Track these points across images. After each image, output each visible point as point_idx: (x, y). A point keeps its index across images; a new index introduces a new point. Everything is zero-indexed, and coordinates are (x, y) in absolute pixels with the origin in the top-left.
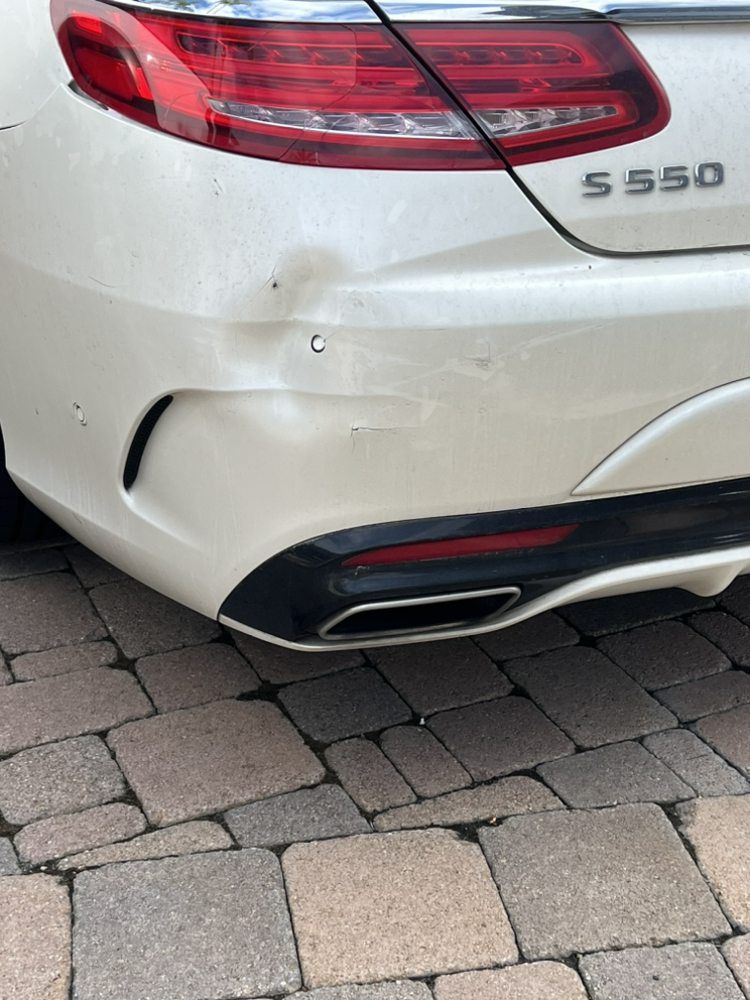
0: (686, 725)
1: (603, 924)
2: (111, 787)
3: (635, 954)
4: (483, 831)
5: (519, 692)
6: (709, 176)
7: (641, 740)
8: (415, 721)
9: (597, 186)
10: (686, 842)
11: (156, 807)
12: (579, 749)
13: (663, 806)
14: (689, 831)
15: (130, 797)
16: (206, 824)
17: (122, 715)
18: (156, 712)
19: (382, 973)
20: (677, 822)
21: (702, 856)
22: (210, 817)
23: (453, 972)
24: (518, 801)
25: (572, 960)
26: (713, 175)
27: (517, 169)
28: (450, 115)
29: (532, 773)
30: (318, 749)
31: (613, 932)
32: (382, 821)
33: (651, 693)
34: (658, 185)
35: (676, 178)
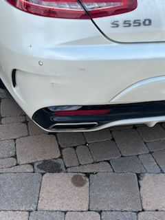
0: (151, 153)
1: (111, 204)
2: (12, 153)
3: (116, 213)
4: (91, 175)
5: (113, 140)
6: (147, 22)
7: (138, 156)
8: (86, 145)
9: (115, 25)
10: (139, 185)
11: (20, 160)
12: (122, 156)
13: (137, 174)
14: (140, 182)
15: (15, 157)
16: (29, 165)
17: (21, 135)
18: (29, 135)
19: (55, 209)
20: (139, 179)
21: (141, 189)
22: (31, 164)
23: (71, 211)
24: (102, 169)
25: (100, 212)
26: (148, 22)
27: (94, 19)
28: (77, 3)
29: (108, 161)
30: (61, 149)
31: (112, 206)
32: (69, 170)
33: (145, 143)
34: (132, 24)
35: (137, 23)
